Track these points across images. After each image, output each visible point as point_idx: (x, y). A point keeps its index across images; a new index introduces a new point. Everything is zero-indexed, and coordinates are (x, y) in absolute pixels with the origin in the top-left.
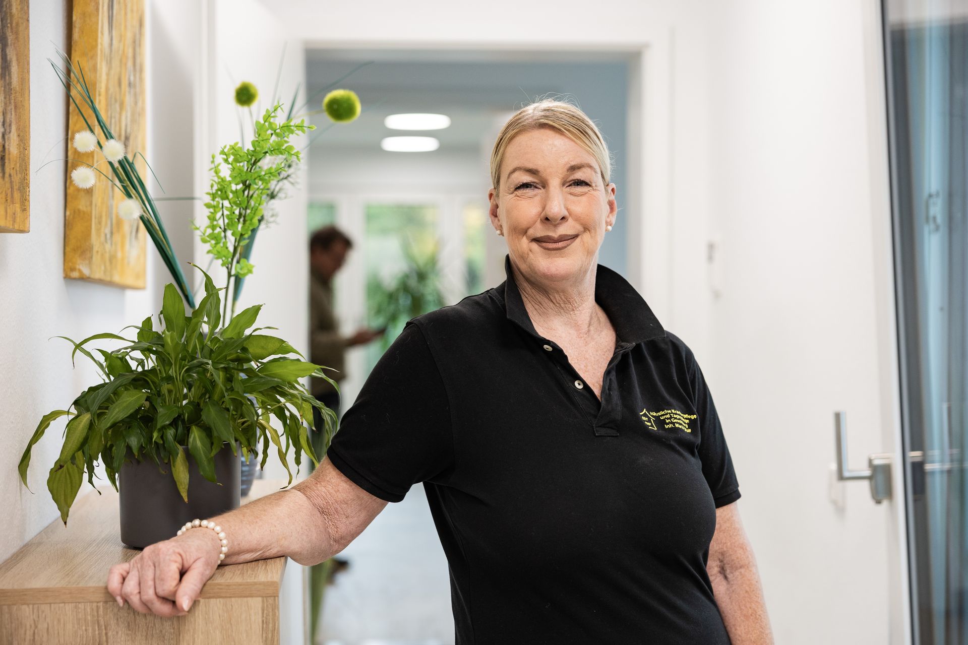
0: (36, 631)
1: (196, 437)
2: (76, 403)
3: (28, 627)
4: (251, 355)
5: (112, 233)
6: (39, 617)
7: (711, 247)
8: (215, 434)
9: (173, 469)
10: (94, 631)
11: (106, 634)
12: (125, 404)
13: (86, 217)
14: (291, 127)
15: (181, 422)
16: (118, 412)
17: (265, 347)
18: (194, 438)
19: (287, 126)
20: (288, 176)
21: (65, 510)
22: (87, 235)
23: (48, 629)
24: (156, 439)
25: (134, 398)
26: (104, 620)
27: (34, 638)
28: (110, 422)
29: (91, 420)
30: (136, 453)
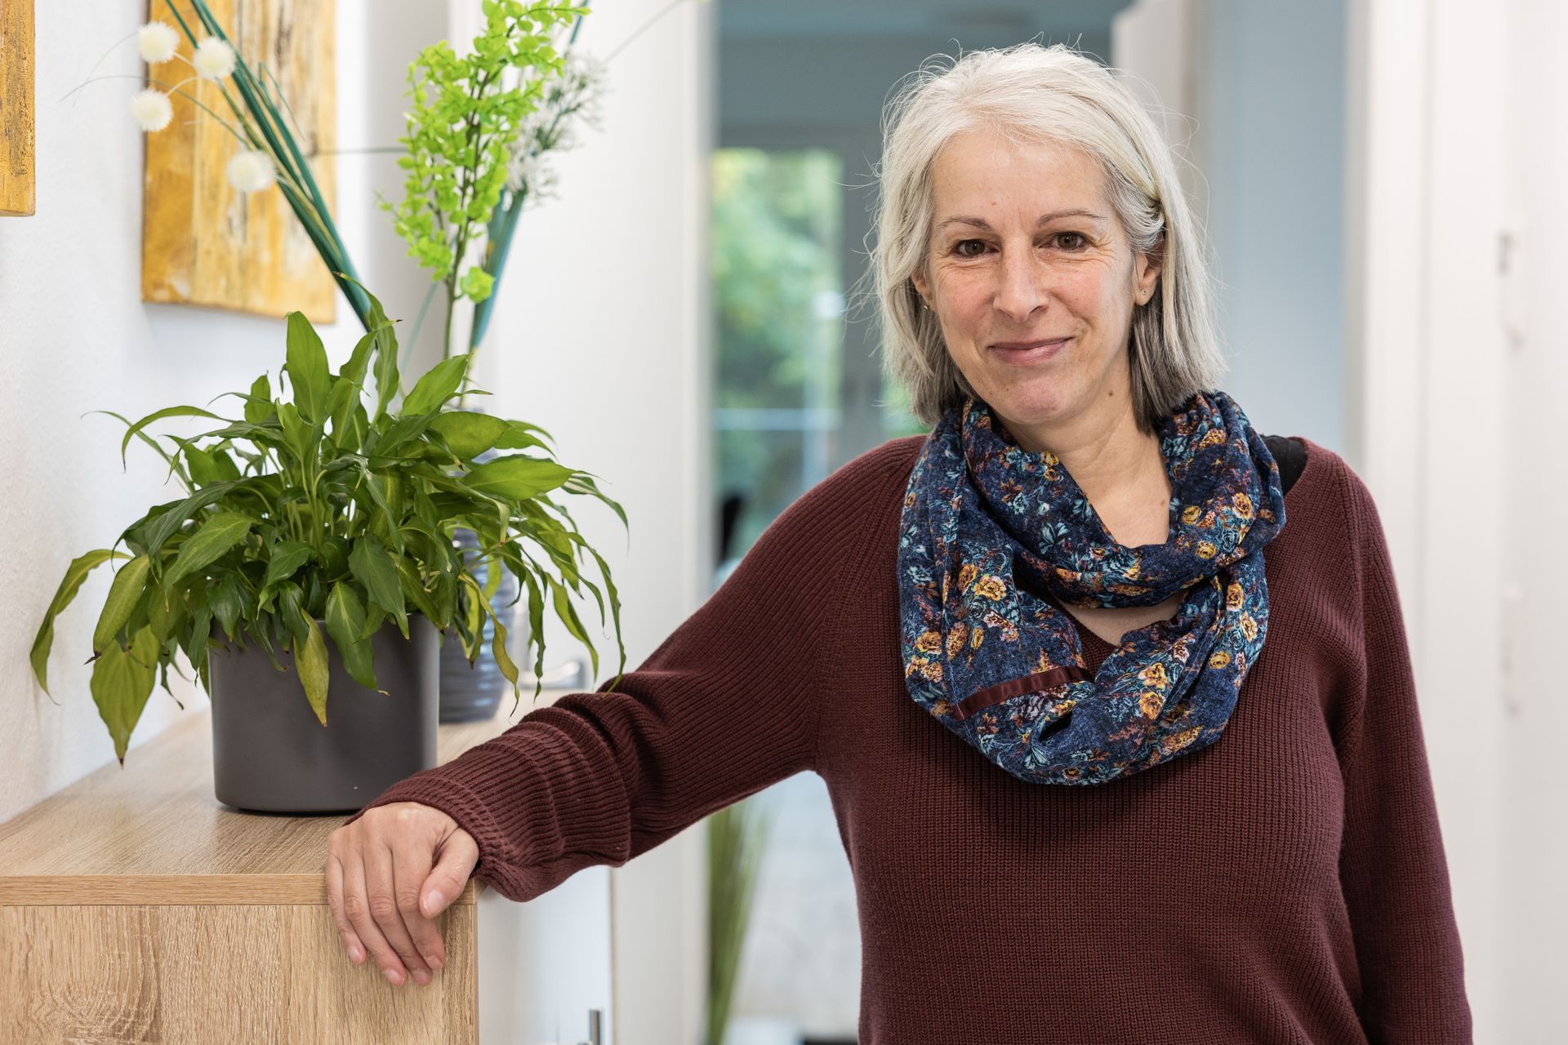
0: (30, 955)
1: (340, 602)
2: (128, 535)
3: (16, 947)
4: (449, 447)
5: (245, 217)
6: (34, 929)
7: (1506, 242)
8: (371, 598)
9: (298, 663)
10: (134, 958)
11: (157, 965)
12: (210, 540)
13: (183, 185)
14: (548, 12)
15: (319, 575)
16: (196, 554)
17: (475, 434)
18: (337, 605)
19: (540, 9)
20: (579, 105)
21: (123, 737)
22: (184, 219)
23: (51, 952)
24: (264, 604)
25: (228, 528)
26: (152, 937)
27: (27, 968)
28: (182, 572)
29: (150, 569)
30: (230, 633)
